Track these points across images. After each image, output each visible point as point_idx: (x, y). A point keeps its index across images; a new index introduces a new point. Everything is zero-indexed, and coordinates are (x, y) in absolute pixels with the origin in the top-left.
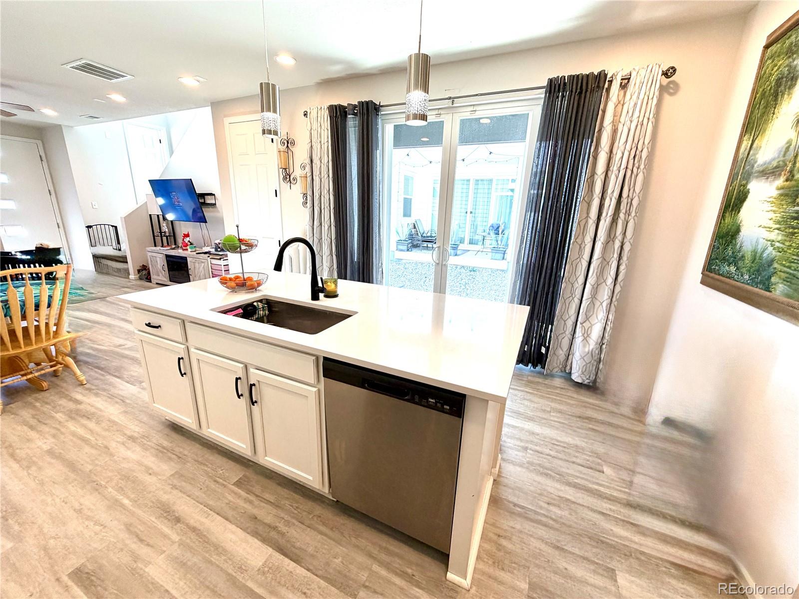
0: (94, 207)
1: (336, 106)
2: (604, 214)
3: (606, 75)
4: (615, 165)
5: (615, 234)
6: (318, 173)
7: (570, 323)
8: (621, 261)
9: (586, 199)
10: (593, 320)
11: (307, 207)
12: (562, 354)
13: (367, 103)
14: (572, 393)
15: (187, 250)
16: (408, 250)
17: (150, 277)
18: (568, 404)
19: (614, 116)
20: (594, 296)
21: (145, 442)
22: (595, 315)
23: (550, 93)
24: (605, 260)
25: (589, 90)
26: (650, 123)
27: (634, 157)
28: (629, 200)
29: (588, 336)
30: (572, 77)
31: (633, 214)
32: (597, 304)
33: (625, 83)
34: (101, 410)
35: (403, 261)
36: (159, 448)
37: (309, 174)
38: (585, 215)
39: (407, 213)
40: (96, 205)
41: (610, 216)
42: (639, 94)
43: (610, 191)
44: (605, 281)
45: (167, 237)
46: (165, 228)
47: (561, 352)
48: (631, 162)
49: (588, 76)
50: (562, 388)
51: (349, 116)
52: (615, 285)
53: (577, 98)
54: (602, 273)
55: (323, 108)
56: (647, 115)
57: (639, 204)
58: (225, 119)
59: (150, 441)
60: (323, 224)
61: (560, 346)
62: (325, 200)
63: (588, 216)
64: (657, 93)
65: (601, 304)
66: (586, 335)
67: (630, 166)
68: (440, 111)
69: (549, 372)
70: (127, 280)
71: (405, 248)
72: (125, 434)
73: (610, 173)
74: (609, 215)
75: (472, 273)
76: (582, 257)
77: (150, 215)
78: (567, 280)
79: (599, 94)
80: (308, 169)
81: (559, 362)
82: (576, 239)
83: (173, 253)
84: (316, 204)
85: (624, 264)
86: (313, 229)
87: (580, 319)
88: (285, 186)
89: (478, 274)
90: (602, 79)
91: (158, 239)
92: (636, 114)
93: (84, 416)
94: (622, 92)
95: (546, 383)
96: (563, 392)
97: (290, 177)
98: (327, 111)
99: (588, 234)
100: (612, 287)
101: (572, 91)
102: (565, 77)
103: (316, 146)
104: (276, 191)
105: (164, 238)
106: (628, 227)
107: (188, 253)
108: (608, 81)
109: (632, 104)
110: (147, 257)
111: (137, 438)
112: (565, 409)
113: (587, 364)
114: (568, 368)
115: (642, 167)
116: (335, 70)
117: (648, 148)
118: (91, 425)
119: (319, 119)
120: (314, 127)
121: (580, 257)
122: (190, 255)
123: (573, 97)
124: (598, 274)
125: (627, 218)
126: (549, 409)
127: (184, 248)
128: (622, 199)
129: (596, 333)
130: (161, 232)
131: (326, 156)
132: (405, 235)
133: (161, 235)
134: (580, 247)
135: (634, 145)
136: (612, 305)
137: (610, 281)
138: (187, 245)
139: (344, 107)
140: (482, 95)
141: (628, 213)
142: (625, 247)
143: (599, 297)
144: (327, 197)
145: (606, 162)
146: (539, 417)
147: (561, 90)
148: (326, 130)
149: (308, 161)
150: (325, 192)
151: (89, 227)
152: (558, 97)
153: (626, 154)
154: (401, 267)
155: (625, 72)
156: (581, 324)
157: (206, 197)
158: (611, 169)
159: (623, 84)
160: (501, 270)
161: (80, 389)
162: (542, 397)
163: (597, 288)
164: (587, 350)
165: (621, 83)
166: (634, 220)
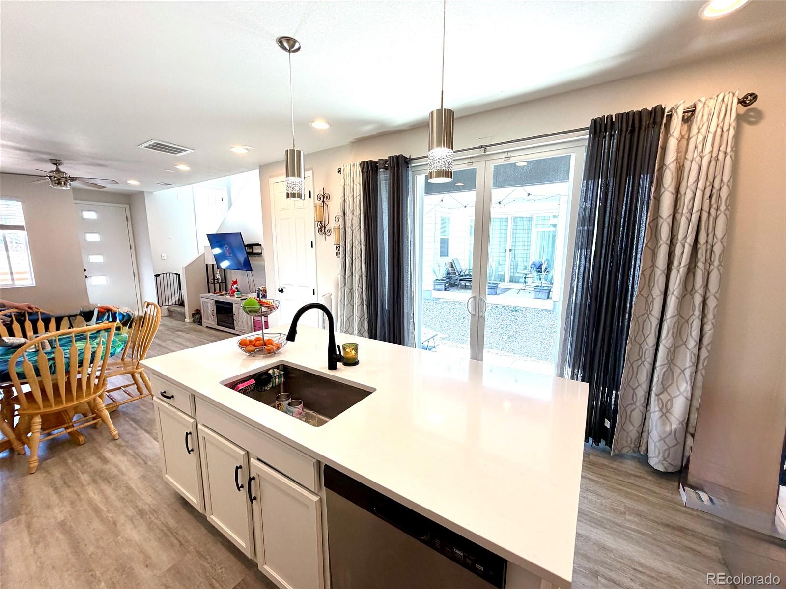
0: (163, 258)
1: (367, 162)
2: (676, 263)
3: (663, 110)
4: (685, 208)
5: (693, 285)
6: (350, 225)
7: (641, 392)
8: (706, 320)
9: (649, 245)
10: (673, 390)
11: (339, 257)
12: (632, 430)
13: (397, 157)
14: (651, 484)
15: (234, 296)
16: (445, 290)
17: (202, 321)
18: (648, 502)
19: (678, 152)
20: (671, 361)
21: (153, 519)
22: (674, 385)
23: (595, 133)
24: (682, 317)
25: (643, 127)
26: (728, 157)
27: (710, 197)
28: (709, 247)
29: (668, 411)
30: (620, 116)
31: (716, 263)
32: (677, 371)
33: (689, 116)
34: (123, 474)
35: (440, 300)
36: (164, 529)
37: (342, 226)
38: (650, 264)
39: (444, 253)
40: (165, 256)
41: (685, 266)
42: (709, 126)
43: (680, 236)
44: (685, 343)
45: (219, 283)
46: (218, 276)
47: (632, 428)
48: (707, 202)
49: (640, 113)
50: (637, 476)
51: (381, 170)
52: (699, 349)
53: (628, 136)
54: (680, 333)
55: (355, 165)
56: (723, 148)
57: (723, 251)
58: (270, 179)
59: (157, 518)
60: (354, 274)
61: (630, 420)
62: (356, 252)
63: (653, 265)
64: (734, 124)
65: (683, 371)
66: (664, 410)
67: (706, 207)
68: (472, 160)
69: (617, 452)
70: (183, 323)
71: (442, 287)
72: (137, 506)
73: (678, 216)
74: (682, 265)
75: (514, 313)
76: (650, 313)
77: (207, 264)
78: (633, 340)
79: (657, 131)
80: (341, 220)
81: (629, 439)
82: (640, 291)
83: (222, 299)
84: (347, 255)
85: (710, 323)
86: (345, 278)
87: (654, 389)
88: (321, 237)
89: (521, 314)
90: (659, 114)
91: (212, 286)
92: (708, 148)
93: (106, 479)
94: (686, 127)
95: (614, 466)
96: (639, 482)
97: (325, 228)
98: (360, 168)
99: (656, 286)
100: (695, 351)
101: (622, 130)
102: (612, 116)
103: (349, 200)
104: (312, 242)
105: (217, 286)
106: (710, 280)
107: (234, 299)
108: (667, 116)
109: (701, 138)
110: (200, 301)
111: (146, 513)
112: (645, 510)
113: (669, 448)
114: (643, 448)
115: (723, 207)
116: (367, 130)
117: (728, 186)
118: (109, 491)
119: (352, 174)
120: (348, 182)
121: (648, 311)
122: (235, 301)
123: (623, 135)
124: (675, 335)
125: (708, 268)
126: (622, 509)
127: (232, 294)
128: (699, 246)
129: (679, 407)
130: (214, 280)
131: (358, 208)
132: (441, 274)
133: (214, 282)
134: (647, 301)
135: (708, 183)
136: (699, 374)
137: (692, 343)
138: (234, 292)
139: (376, 163)
140: (516, 141)
141: (709, 262)
142: (708, 302)
143: (679, 362)
144: (358, 248)
145: (673, 204)
146: (610, 521)
147: (608, 130)
148: (358, 184)
149: (341, 214)
150: (356, 243)
151: (157, 276)
152: (605, 137)
153: (699, 194)
154: (438, 306)
155: (689, 104)
156: (657, 395)
157: (254, 247)
158: (680, 211)
159: (685, 118)
160: (546, 310)
161: (111, 445)
162: (611, 489)
163: (674, 351)
164: (668, 429)
165: (683, 117)
166: (718, 270)
